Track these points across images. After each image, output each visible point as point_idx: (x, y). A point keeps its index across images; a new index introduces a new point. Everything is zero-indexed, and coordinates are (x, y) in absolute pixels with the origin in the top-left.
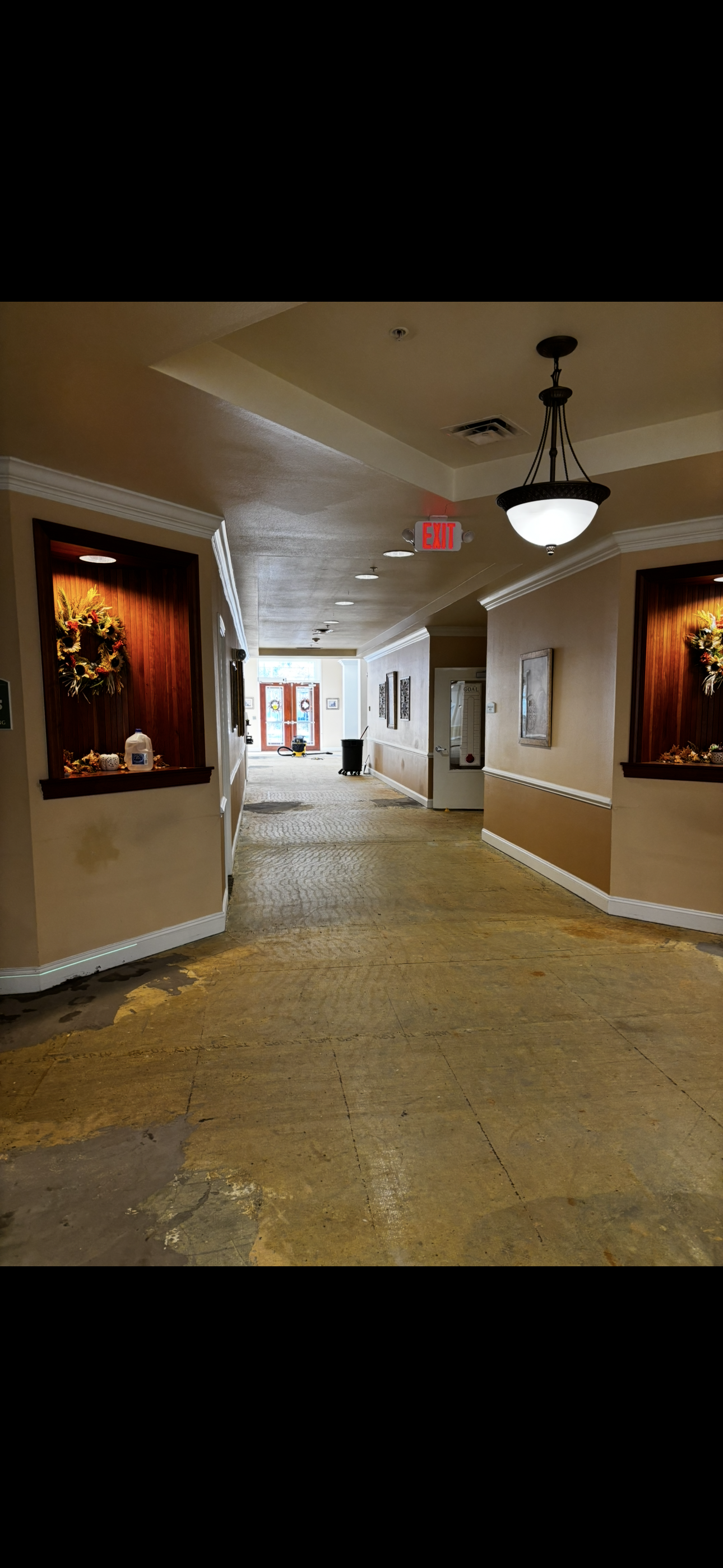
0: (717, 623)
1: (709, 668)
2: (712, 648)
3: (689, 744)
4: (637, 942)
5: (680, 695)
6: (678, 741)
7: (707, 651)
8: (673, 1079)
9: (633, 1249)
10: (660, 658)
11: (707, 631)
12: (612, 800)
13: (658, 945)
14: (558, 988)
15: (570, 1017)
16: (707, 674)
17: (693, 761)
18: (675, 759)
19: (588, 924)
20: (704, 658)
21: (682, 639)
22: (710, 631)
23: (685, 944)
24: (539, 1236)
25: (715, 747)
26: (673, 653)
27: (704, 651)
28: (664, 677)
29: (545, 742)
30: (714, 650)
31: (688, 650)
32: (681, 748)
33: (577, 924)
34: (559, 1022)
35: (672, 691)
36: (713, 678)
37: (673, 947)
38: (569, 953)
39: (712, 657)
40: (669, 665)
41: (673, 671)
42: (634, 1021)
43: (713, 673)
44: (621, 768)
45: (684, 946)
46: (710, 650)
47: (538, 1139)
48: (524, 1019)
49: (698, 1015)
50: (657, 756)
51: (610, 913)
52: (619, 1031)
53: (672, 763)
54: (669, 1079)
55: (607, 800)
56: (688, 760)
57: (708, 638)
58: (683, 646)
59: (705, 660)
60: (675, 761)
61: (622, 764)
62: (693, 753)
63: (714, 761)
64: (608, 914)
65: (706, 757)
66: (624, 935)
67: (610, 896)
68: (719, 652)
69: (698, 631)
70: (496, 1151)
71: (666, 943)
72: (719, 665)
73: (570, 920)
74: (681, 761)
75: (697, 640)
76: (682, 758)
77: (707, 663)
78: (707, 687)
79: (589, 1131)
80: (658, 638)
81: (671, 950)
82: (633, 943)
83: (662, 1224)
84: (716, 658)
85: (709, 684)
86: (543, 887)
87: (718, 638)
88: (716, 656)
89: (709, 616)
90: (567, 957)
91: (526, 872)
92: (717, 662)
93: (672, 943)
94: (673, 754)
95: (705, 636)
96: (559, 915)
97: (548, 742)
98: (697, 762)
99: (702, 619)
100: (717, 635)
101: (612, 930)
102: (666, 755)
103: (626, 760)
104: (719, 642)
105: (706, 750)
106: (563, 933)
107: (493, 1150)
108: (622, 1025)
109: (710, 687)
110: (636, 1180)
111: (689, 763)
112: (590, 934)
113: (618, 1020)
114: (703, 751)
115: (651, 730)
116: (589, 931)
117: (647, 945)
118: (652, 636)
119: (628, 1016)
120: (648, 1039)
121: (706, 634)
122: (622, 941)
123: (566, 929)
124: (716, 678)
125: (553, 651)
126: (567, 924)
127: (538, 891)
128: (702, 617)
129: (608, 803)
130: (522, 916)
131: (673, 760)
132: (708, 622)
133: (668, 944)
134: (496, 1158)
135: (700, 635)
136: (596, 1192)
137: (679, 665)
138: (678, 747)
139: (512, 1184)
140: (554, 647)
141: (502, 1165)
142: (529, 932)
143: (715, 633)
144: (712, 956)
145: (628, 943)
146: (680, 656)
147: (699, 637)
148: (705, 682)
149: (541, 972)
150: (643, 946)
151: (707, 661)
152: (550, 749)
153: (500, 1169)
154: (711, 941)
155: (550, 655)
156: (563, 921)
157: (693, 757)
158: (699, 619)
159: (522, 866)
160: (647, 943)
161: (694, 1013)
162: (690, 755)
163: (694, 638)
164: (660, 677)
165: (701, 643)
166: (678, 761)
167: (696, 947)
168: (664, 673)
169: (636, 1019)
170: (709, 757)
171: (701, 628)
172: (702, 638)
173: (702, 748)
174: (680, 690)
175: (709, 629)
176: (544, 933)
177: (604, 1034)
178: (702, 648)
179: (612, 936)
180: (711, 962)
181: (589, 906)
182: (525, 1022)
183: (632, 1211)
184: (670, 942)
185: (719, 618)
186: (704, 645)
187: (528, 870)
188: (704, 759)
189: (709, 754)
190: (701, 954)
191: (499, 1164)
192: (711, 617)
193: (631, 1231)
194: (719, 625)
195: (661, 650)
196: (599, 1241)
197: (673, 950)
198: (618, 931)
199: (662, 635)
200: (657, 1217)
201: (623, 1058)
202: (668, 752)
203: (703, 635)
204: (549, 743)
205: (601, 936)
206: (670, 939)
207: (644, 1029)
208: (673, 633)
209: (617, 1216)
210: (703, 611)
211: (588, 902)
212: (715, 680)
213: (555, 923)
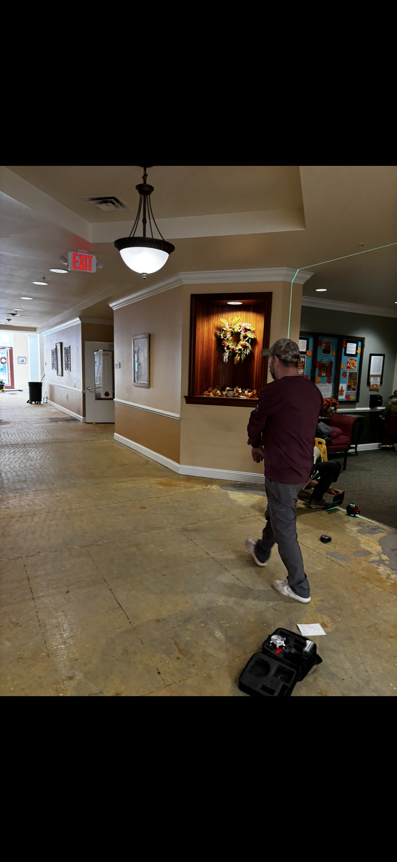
0: (229, 325)
1: (226, 348)
2: (227, 338)
3: (217, 387)
4: (193, 487)
5: (212, 362)
6: (212, 385)
7: (225, 340)
8: (208, 553)
9: (188, 638)
10: (203, 342)
11: (225, 329)
12: (181, 416)
13: (203, 488)
14: (153, 514)
15: (160, 528)
16: (224, 351)
17: (218, 396)
18: (210, 394)
19: (169, 480)
20: (223, 343)
21: (213, 333)
22: (226, 330)
23: (215, 486)
24: (142, 642)
25: (228, 388)
26: (209, 340)
27: (223, 339)
28: (205, 352)
29: (147, 385)
30: (228, 339)
31: (216, 338)
32: (213, 389)
33: (163, 480)
34: (154, 532)
35: (208, 359)
36: (227, 354)
37: (210, 488)
38: (159, 496)
39: (227, 343)
40: (207, 346)
41: (209, 350)
42: (191, 527)
43: (227, 351)
44: (184, 399)
45: (215, 487)
46: (226, 339)
47: (142, 593)
48: (135, 532)
49: (220, 520)
50: (202, 393)
51: (180, 473)
52: (184, 532)
53: (209, 397)
54: (207, 553)
55: (178, 416)
56: (216, 395)
57: (225, 333)
58: (214, 336)
59: (224, 344)
60: (210, 395)
61: (185, 397)
62: (218, 392)
63: (228, 396)
64: (179, 474)
65: (224, 393)
66: (188, 484)
67: (180, 465)
68: (230, 340)
69: (220, 329)
70: (119, 603)
71: (207, 486)
72: (230, 347)
73: (160, 478)
74: (213, 395)
75: (220, 334)
76: (213, 394)
77: (224, 346)
78: (225, 358)
79: (168, 584)
80: (202, 331)
81: (208, 489)
82: (190, 488)
83: (202, 623)
84: (229, 344)
85: (226, 357)
86: (147, 462)
87: (229, 333)
88: (228, 342)
89: (225, 322)
90: (158, 498)
91: (138, 456)
92: (229, 346)
93: (209, 486)
94: (209, 392)
95: (224, 332)
96: (155, 477)
97: (148, 385)
98: (220, 396)
99: (222, 323)
100: (229, 332)
101: (181, 482)
102: (206, 393)
103: (187, 395)
104: (230, 335)
105: (224, 390)
106: (156, 486)
107: (118, 603)
108: (185, 530)
109: (226, 358)
110: (190, 604)
111: (216, 397)
112: (170, 485)
113: (183, 527)
114: (223, 391)
115: (199, 379)
116: (169, 483)
117: (197, 488)
118: (199, 330)
119: (188, 525)
120: (197, 534)
121: (224, 331)
122: (185, 487)
123: (158, 483)
124: (229, 353)
125: (150, 335)
126: (159, 481)
127: (144, 465)
128: (222, 322)
129: (178, 417)
130: (135, 478)
131: (209, 395)
132: (225, 325)
133: (207, 487)
134: (119, 606)
135: (221, 331)
136: (171, 613)
137: (212, 346)
138: (211, 389)
139: (128, 618)
140: (151, 333)
141: (122, 609)
142: (139, 486)
143: (228, 331)
144: (227, 491)
145: (188, 488)
146: (212, 341)
147: (220, 332)
148: (224, 356)
149: (144, 507)
150: (195, 489)
151: (225, 345)
152: (149, 389)
153: (122, 612)
154: (227, 484)
155: (148, 337)
156: (157, 479)
157: (218, 393)
158: (221, 323)
159: (136, 452)
160: (198, 487)
161: (218, 519)
162: (217, 393)
163: (218, 333)
164: (202, 352)
165: (222, 335)
166: (211, 395)
167: (220, 488)
168: (205, 350)
169: (192, 526)
170: (226, 393)
171: (222, 327)
172: (222, 333)
173: (223, 389)
174: (213, 359)
175: (226, 328)
176: (147, 486)
177: (176, 535)
178: (222, 338)
179: (181, 485)
180: (226, 494)
181: (170, 470)
182: (136, 534)
183: (188, 620)
184: (208, 486)
185: (230, 323)
186: (223, 336)
187: (139, 454)
188: (224, 395)
189: (226, 392)
190: (222, 491)
191: (121, 609)
192: (226, 322)
193: (187, 630)
194: (230, 326)
195: (203, 338)
196: (172, 638)
197: (210, 490)
198: (184, 482)
199: (203, 330)
200: (200, 620)
201: (185, 545)
202: (207, 391)
203: (223, 331)
204: (149, 386)
205: (176, 485)
206: (208, 485)
207: (196, 530)
208: (209, 329)
209: (180, 624)
210: (222, 319)
211: (169, 469)
212: (228, 355)
213: (153, 481)
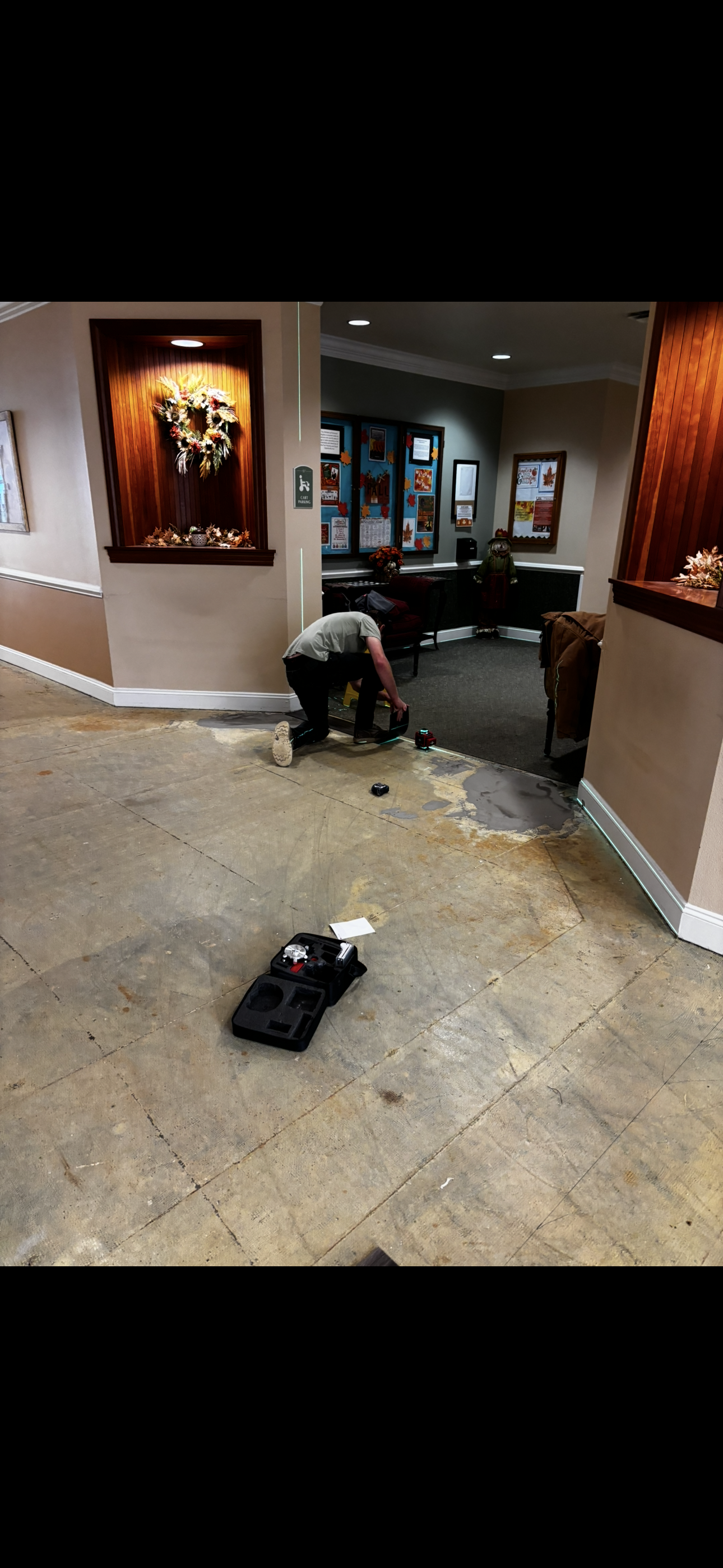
0: (181, 393)
1: (179, 444)
2: (179, 421)
3: (171, 526)
4: (144, 728)
5: (156, 473)
6: (160, 524)
7: (175, 425)
8: (176, 836)
9: (143, 977)
10: (129, 429)
11: (172, 401)
12: (102, 588)
13: (164, 727)
14: (67, 782)
15: (80, 806)
16: (178, 450)
17: (176, 544)
18: (159, 542)
19: (95, 718)
20: (174, 433)
21: (149, 408)
22: (175, 403)
23: (187, 722)
24: (56, 997)
25: (194, 529)
26: (142, 424)
27: (172, 424)
28: (136, 452)
29: (22, 527)
30: (182, 424)
31: (157, 422)
32: (163, 531)
33: (84, 720)
34: (70, 813)
35: (147, 466)
36: (184, 456)
37: (177, 727)
38: (76, 748)
39: (181, 432)
40: (140, 438)
41: (144, 447)
42: (141, 797)
43: (183, 449)
44: (105, 552)
45: (187, 724)
46: (178, 424)
47: (52, 919)
48: (31, 817)
49: (197, 780)
50: (141, 540)
51: (116, 705)
52: (128, 808)
53: (157, 547)
54: (174, 836)
55: (97, 589)
56: (171, 543)
57: (174, 410)
58: (151, 417)
59: (174, 435)
60: (159, 544)
61: (106, 548)
62: (175, 536)
63: (194, 543)
64: (115, 706)
65: (187, 540)
66: (132, 723)
67: (114, 688)
68: (187, 426)
69: (163, 401)
70: (7, 941)
71: (171, 724)
72: (188, 441)
73: (76, 717)
74: (164, 544)
75: (164, 411)
76: (165, 541)
77: (176, 439)
78: (180, 465)
79: (101, 897)
80: (124, 405)
81: (173, 730)
82: (139, 729)
83: (168, 950)
84: (185, 433)
85: (182, 462)
86: (47, 689)
87: (183, 410)
88: (184, 431)
89: (172, 385)
90: (74, 752)
91: (27, 677)
92: (185, 438)
93: (175, 724)
94: (157, 537)
95: (171, 407)
96: (64, 715)
97: (25, 526)
98: (179, 544)
99: (166, 387)
100: (182, 407)
101: (119, 721)
102: (150, 539)
103: (110, 544)
104: (185, 416)
105: (187, 532)
106: (70, 731)
107: (5, 941)
108: (130, 802)
109: (183, 465)
110: (145, 923)
111: (172, 546)
112: (99, 727)
113: (127, 798)
114: (185, 534)
115: (131, 510)
116: (96, 724)
117: (152, 729)
118: (117, 401)
119: (137, 794)
120: (155, 808)
121: (173, 405)
122: (128, 729)
123: (73, 726)
124: (187, 455)
125: (12, 415)
126: (74, 722)
127: (42, 694)
128: (166, 385)
129: (98, 591)
130: (25, 721)
131: (157, 544)
132: (172, 391)
133: (172, 725)
134: (9, 947)
135: (166, 405)
136: (109, 944)
137: (150, 437)
138: (160, 530)
139: (27, 963)
140: (13, 409)
141: (15, 951)
142: (33, 735)
143: (180, 405)
144: (211, 729)
145: (135, 730)
146: (149, 428)
147: (165, 407)
148: (178, 460)
149: (47, 771)
150: (149, 730)
151: (176, 436)
152: (29, 535)
153: (13, 955)
154: (210, 716)
155: (9, 418)
156: (69, 719)
157: (176, 540)
158: (163, 387)
159: (22, 671)
160: (153, 728)
161: (195, 779)
162: (172, 539)
163: (161, 409)
164: (131, 451)
165: (169, 415)
166: (162, 544)
167: (197, 724)
168: (136, 447)
169: (144, 794)
170: (190, 539)
171: (166, 397)
172: (169, 409)
173: (184, 531)
174: (155, 467)
175: (174, 399)
176: (50, 733)
177: (114, 813)
178: (170, 420)
179: (120, 726)
180: (209, 734)
181: (96, 701)
182: (32, 820)
183: (141, 949)
184: (175, 723)
185: (182, 388)
186: (172, 417)
187: (29, 674)
188: (186, 542)
189: (190, 537)
190: (201, 729)
191: (12, 950)
192: (174, 386)
193: (141, 964)
194: (183, 396)
195: (129, 419)
196: (113, 981)
197: (177, 729)
198: (125, 720)
199: (127, 401)
200: (164, 946)
201: (132, 829)
202: (151, 535)
203: (169, 406)
204: (28, 527)
205: (109, 728)
206: (174, 721)
207: (152, 801)
208: (139, 401)
209: (128, 957)
210: (165, 377)
211: (94, 698)
212: (187, 457)
213: (61, 722)
